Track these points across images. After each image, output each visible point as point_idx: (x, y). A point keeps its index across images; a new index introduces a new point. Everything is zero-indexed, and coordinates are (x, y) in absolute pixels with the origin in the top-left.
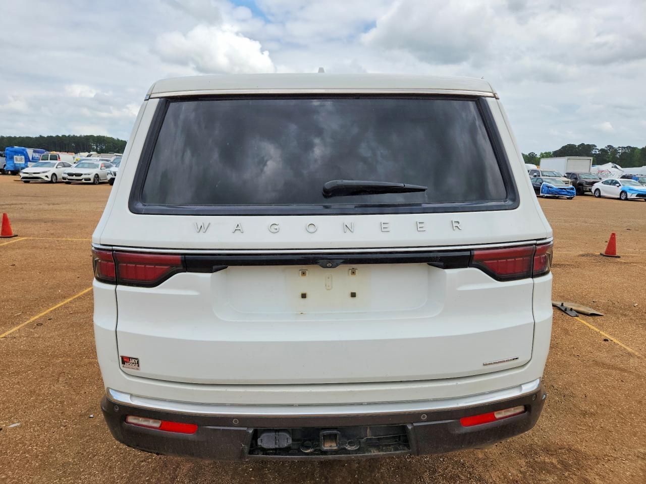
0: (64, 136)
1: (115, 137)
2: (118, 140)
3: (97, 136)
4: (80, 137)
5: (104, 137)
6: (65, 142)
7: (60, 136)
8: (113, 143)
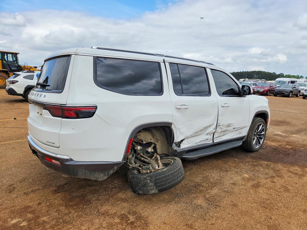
0: (243, 72)
1: (266, 71)
2: (268, 72)
3: (258, 71)
4: (250, 72)
5: (261, 71)
6: (243, 75)
7: (242, 72)
8: (265, 74)
